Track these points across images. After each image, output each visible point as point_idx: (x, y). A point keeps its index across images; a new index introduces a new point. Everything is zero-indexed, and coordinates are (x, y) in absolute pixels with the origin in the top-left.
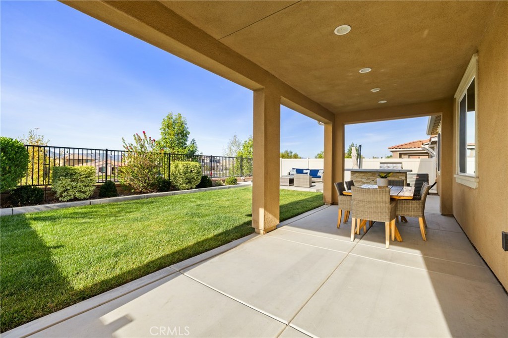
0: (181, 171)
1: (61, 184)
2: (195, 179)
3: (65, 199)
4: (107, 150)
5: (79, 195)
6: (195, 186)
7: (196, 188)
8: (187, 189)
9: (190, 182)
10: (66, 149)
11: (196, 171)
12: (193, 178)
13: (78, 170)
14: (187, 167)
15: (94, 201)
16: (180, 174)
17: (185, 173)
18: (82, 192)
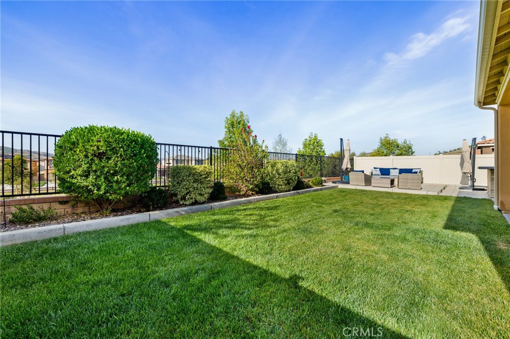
0: (280, 171)
1: (185, 185)
2: (293, 180)
3: (187, 203)
4: (211, 148)
5: (199, 198)
6: (292, 188)
7: (293, 190)
8: (286, 191)
9: (289, 183)
10: (178, 147)
11: (294, 171)
12: (291, 179)
13: (198, 169)
14: (286, 167)
15: (215, 205)
16: (279, 174)
17: (285, 173)
18: (201, 195)
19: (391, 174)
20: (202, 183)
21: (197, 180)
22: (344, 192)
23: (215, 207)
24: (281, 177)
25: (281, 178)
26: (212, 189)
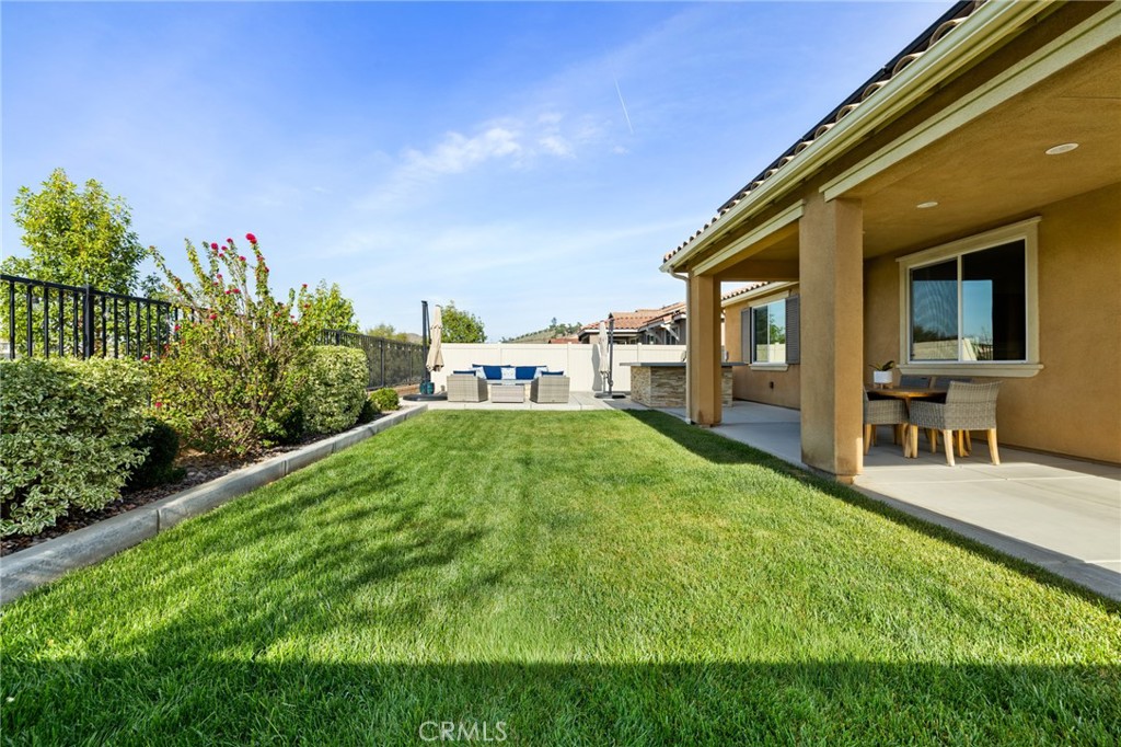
9: (350, 408)
13: (89, 376)
14: (346, 364)
15: (170, 510)
16: (327, 385)
17: (344, 381)
18: (91, 479)
19: (504, 377)
20: (101, 430)
21: (82, 419)
22: (457, 417)
23: (170, 516)
24: (334, 391)
25: (333, 395)
26: (147, 451)
